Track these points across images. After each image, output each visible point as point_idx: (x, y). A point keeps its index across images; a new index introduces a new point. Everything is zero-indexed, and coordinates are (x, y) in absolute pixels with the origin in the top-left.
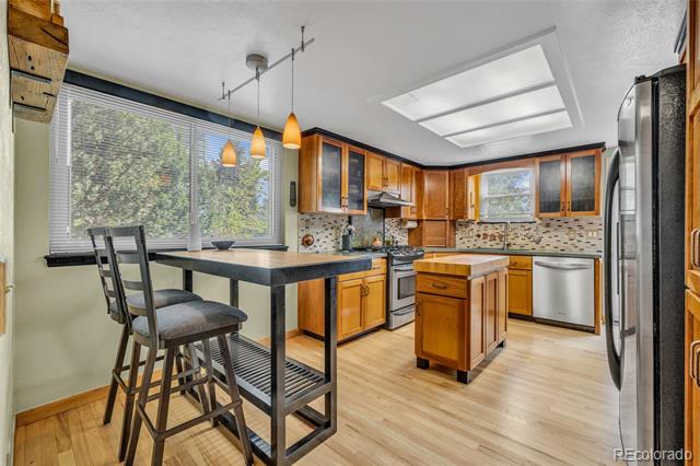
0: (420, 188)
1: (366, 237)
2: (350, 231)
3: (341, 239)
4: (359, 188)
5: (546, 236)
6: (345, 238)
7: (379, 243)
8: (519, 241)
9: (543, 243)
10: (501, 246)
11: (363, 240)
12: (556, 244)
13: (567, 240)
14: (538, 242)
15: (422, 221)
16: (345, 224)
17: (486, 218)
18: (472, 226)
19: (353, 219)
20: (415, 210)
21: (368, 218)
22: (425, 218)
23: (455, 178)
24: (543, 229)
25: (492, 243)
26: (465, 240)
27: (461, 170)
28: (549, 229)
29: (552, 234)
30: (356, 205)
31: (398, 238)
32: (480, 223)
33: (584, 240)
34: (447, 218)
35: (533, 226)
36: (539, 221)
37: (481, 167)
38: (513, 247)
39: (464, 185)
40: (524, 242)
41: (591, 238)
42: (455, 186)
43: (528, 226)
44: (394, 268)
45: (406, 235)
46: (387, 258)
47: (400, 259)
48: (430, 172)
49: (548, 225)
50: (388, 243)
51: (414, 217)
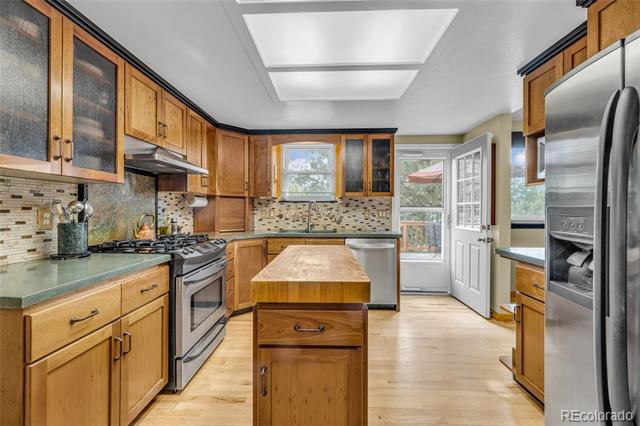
0: (212, 153)
1: (122, 224)
2: (82, 215)
3: (54, 233)
4: (104, 128)
5: (346, 216)
6: (65, 231)
7: (148, 234)
8: (322, 222)
9: (343, 223)
10: (304, 228)
11: (114, 229)
12: (353, 224)
13: (363, 220)
14: (339, 223)
15: (214, 197)
16: (66, 199)
17: (287, 196)
18: (274, 205)
19: (90, 191)
20: (206, 181)
21: (125, 190)
22: (218, 193)
23: (256, 146)
24: (343, 209)
25: (296, 224)
26: (265, 221)
27: (262, 137)
28: (348, 209)
29: (351, 213)
30: (96, 161)
31: (179, 222)
32: (282, 202)
33: (375, 219)
34: (246, 194)
35: (335, 206)
36: (340, 201)
37: (286, 136)
38: (316, 228)
39: (268, 155)
40: (326, 223)
41: (383, 217)
42: (256, 157)
43: (330, 205)
44: (184, 279)
45: (190, 217)
46: (168, 263)
47: (193, 261)
48: (226, 133)
49: (347, 205)
50: (164, 230)
51: (205, 191)
